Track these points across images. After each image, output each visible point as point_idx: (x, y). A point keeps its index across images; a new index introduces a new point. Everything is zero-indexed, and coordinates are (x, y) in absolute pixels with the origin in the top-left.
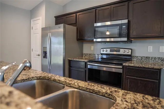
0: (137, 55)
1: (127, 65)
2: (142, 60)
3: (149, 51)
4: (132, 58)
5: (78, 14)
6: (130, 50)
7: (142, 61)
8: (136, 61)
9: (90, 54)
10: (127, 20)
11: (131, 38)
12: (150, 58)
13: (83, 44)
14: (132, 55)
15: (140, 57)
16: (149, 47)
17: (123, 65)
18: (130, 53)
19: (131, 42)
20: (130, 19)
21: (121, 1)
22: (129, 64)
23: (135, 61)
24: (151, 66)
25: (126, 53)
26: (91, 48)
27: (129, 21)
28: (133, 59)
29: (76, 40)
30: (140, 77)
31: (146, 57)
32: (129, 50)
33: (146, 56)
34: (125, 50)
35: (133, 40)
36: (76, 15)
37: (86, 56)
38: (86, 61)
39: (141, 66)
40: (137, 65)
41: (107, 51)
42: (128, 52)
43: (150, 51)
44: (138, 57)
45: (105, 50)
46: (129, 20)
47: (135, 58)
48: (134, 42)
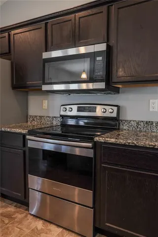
0: (129, 118)
1: (103, 141)
2: (138, 127)
3: (151, 110)
4: (119, 124)
5: (13, 32)
6: (115, 109)
7: (138, 130)
8: (128, 130)
9: (41, 117)
10: (105, 44)
11: (113, 83)
12: (154, 124)
13: (27, 95)
14: (120, 119)
15: (134, 121)
16: (151, 101)
17: (95, 140)
18: (114, 115)
19: (117, 91)
20: (113, 42)
21: (98, 3)
22: (106, 139)
23: (125, 130)
24: (150, 143)
25: (107, 115)
26: (44, 105)
27: (109, 47)
28: (121, 127)
29: (11, 89)
30: (128, 167)
31: (147, 122)
32: (113, 107)
33: (145, 120)
34: (105, 107)
35: (120, 86)
36: (9, 35)
37: (34, 120)
38: (24, 132)
39: (129, 143)
40: (121, 141)
41: (71, 110)
42: (111, 112)
43: (154, 110)
44: (130, 121)
45: (68, 107)
46: (111, 44)
47: (124, 125)
48: (123, 92)
